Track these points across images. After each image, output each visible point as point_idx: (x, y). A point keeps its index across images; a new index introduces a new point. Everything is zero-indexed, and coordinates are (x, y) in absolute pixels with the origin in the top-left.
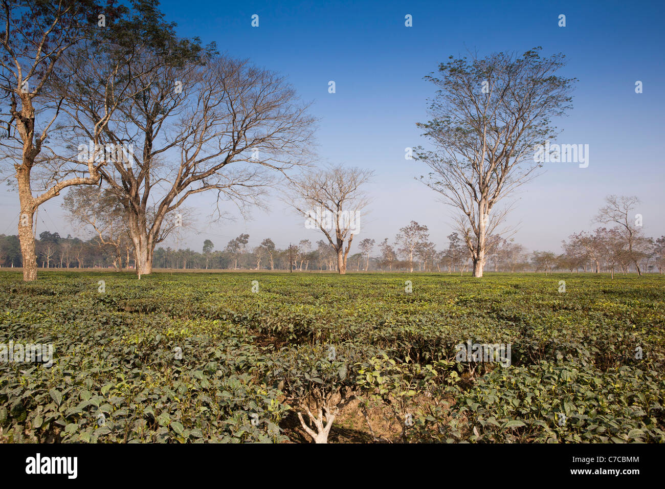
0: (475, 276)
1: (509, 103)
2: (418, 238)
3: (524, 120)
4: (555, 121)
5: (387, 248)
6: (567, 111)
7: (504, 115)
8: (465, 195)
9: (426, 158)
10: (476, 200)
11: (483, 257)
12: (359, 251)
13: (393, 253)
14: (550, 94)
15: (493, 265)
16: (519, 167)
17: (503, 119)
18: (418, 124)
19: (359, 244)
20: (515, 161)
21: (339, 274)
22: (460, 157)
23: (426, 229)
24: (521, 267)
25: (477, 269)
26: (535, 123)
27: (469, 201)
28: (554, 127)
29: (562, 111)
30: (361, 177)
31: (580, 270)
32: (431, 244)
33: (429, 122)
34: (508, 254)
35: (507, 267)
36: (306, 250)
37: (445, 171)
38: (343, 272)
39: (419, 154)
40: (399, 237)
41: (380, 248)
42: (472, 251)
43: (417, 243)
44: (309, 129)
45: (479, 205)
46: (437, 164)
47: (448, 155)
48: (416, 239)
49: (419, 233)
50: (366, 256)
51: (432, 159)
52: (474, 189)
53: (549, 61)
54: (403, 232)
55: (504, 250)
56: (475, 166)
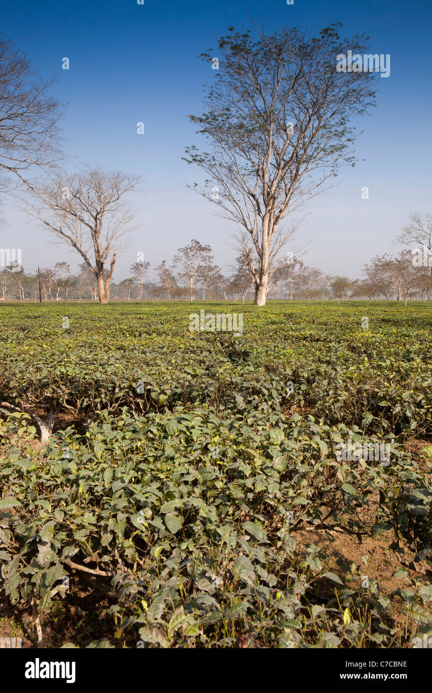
0: (256, 304)
1: (304, 95)
2: (199, 259)
3: (319, 118)
4: (354, 121)
5: (164, 273)
6: (369, 109)
7: (297, 111)
8: (248, 207)
9: (201, 161)
10: (259, 215)
11: (267, 282)
12: (130, 275)
13: (173, 279)
14: (351, 86)
15: (288, 292)
16: (310, 176)
17: (296, 116)
18: (193, 118)
19: (131, 267)
20: (306, 169)
21: (99, 304)
22: (242, 161)
23: (210, 250)
24: (317, 293)
25: (259, 296)
26: (332, 122)
27: (252, 215)
28: (352, 128)
29: (363, 108)
30: (124, 184)
31: (382, 297)
32: (216, 267)
33: (204, 115)
34: (305, 280)
35: (303, 294)
36: (63, 275)
37: (225, 178)
38: (104, 301)
39: (193, 156)
40: (177, 259)
41: (157, 272)
42: (254, 275)
43: (200, 267)
44: (51, 116)
45: (263, 220)
46: (215, 170)
47: (226, 158)
48: (197, 262)
49: (201, 254)
50: (139, 282)
51: (208, 163)
52: (257, 201)
53: (350, 43)
54: (182, 253)
55: (300, 275)
56: (259, 173)
